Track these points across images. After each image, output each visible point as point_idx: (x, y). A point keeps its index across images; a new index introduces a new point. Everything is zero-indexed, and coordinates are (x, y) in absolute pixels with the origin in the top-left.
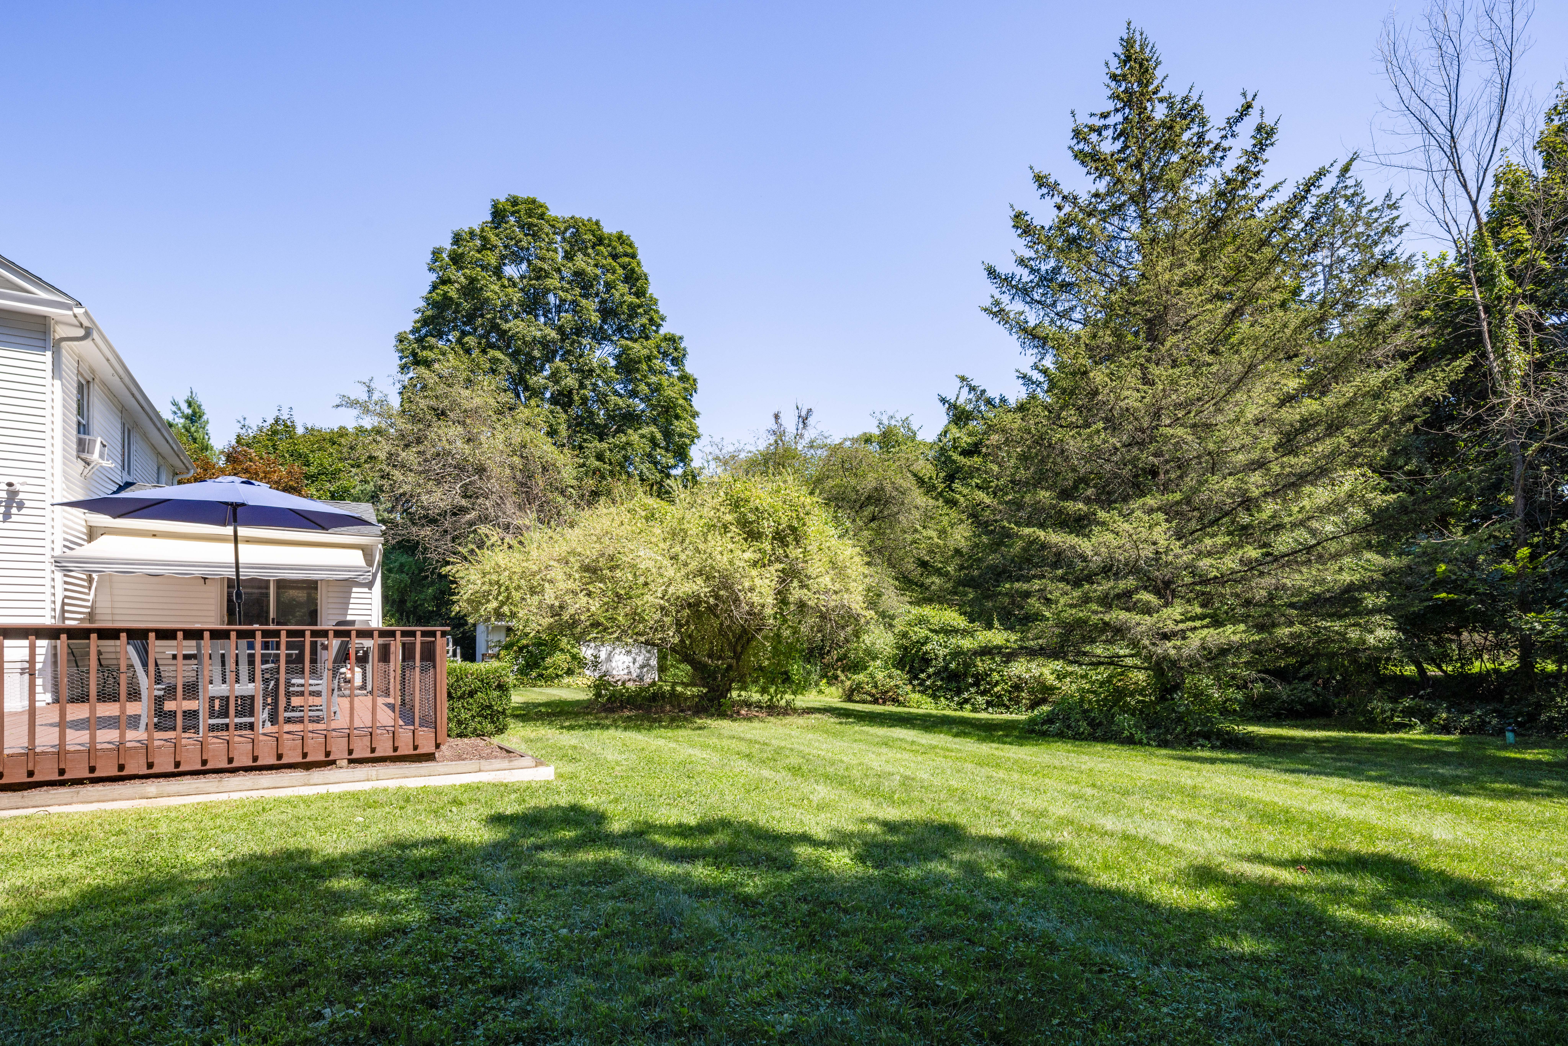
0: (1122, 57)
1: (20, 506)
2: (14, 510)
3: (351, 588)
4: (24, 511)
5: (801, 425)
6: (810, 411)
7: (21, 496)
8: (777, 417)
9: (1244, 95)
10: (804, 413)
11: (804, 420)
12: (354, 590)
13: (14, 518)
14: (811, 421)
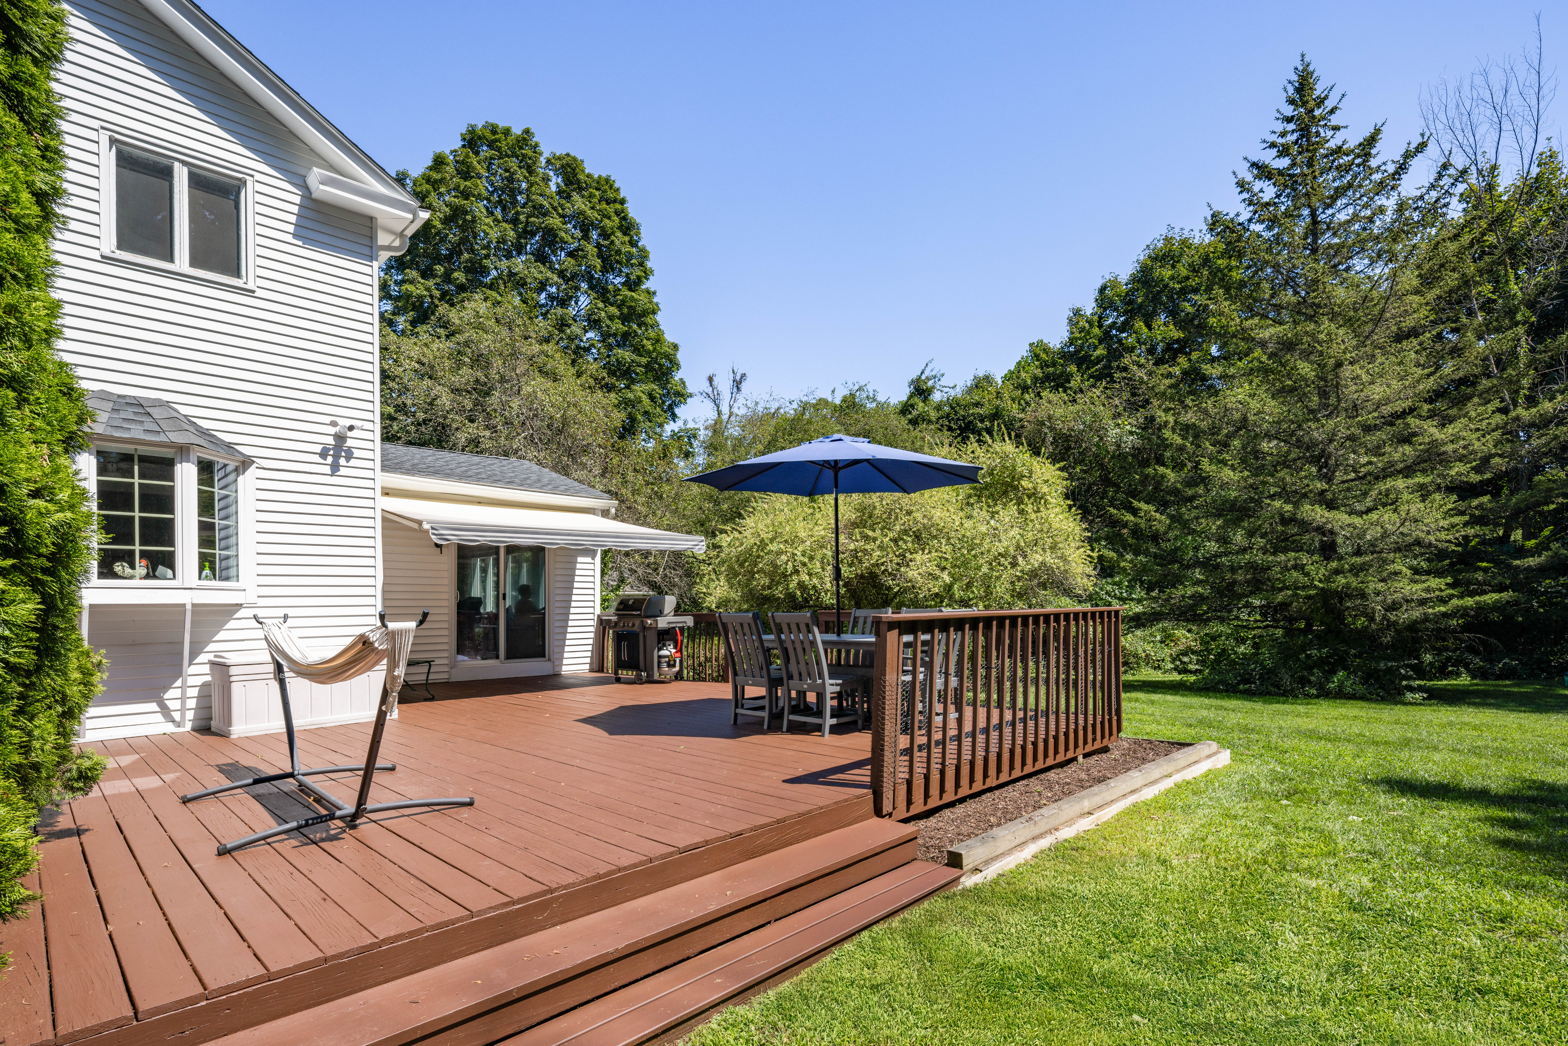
0: (1297, 85)
1: (349, 456)
2: (342, 461)
3: (576, 557)
4: (353, 462)
5: (735, 390)
6: (743, 376)
7: (350, 443)
8: (711, 379)
9: (1423, 135)
10: (738, 378)
11: (737, 384)
12: (580, 559)
13: (343, 471)
14: (743, 386)
